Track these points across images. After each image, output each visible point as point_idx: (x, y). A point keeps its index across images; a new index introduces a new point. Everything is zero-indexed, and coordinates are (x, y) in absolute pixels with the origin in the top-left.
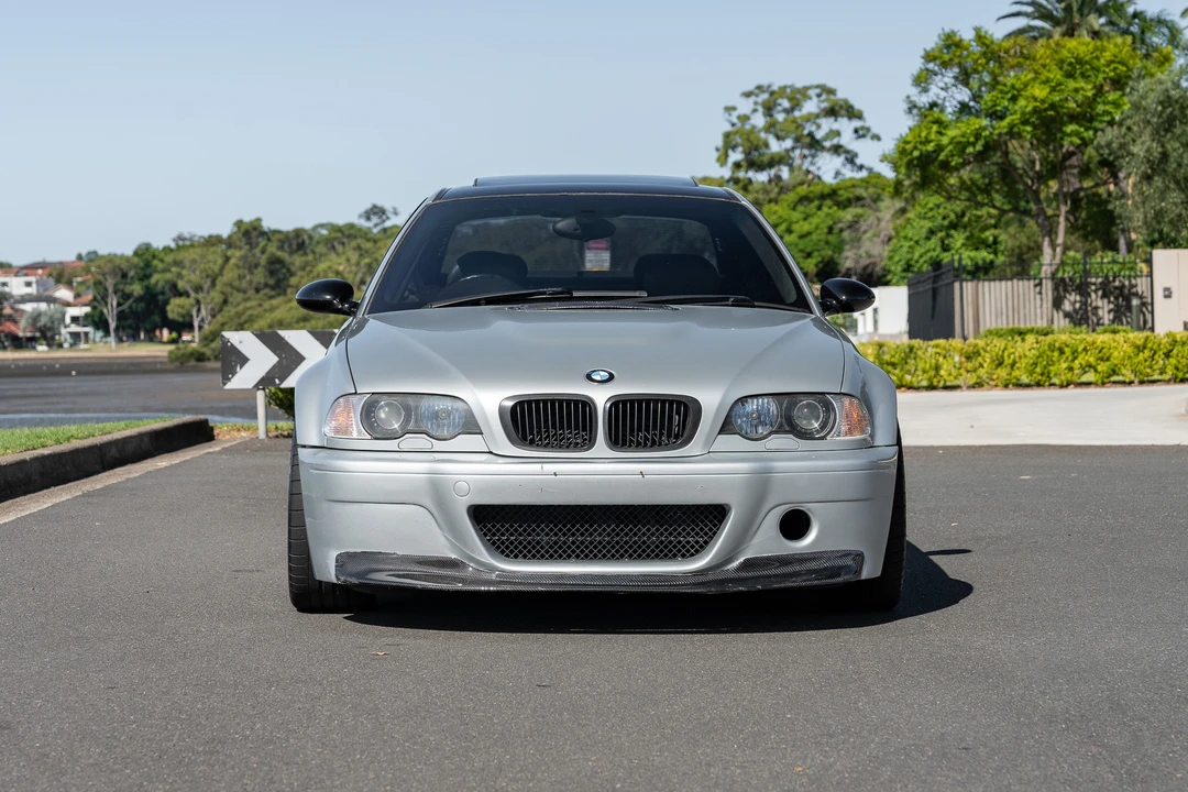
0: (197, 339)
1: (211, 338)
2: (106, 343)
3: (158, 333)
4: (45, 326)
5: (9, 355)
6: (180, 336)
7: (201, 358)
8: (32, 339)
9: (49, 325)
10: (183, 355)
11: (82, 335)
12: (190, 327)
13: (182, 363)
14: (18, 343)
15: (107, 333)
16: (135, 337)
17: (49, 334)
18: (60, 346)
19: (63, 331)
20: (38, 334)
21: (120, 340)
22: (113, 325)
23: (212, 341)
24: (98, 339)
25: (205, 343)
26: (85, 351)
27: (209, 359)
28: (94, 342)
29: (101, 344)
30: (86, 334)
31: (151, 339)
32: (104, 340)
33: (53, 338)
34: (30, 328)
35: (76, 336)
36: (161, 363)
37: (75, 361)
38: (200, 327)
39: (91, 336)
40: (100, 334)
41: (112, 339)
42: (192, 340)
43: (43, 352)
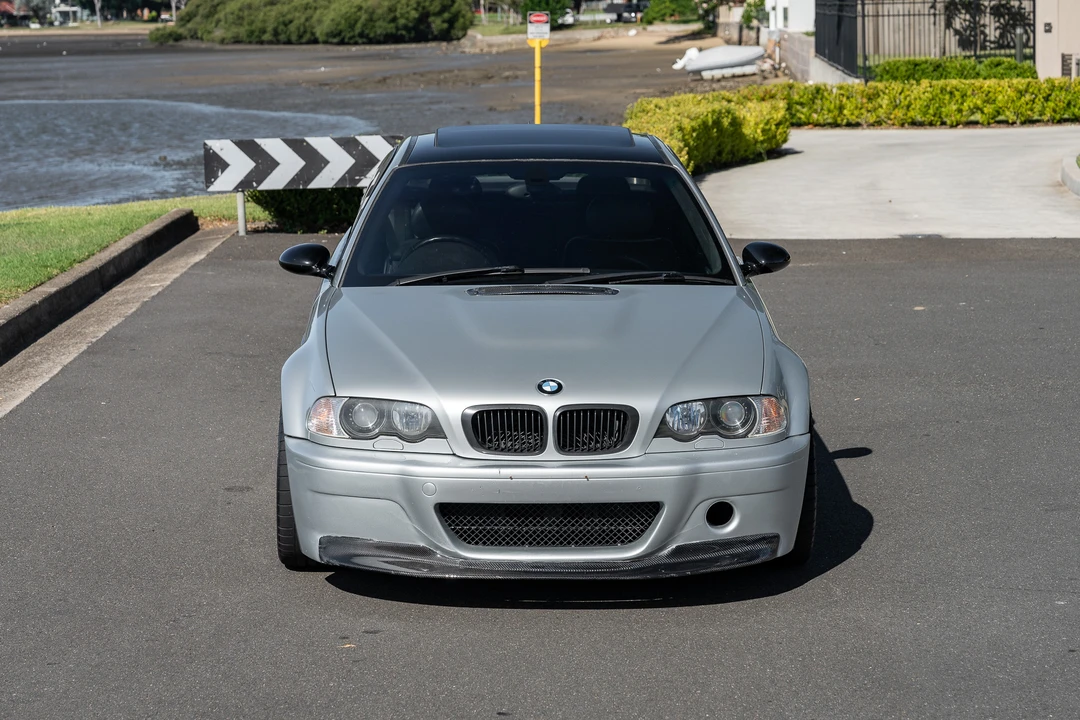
0: (174, 18)
1: (187, 18)
2: (93, 21)
3: (139, 12)
4: (37, 6)
5: (6, 32)
6: (159, 15)
7: (178, 38)
8: (25, 18)
9: (41, 5)
10: (162, 35)
11: (71, 14)
12: (168, 7)
13: (161, 44)
14: (14, 21)
15: (93, 12)
16: (118, 16)
17: (41, 13)
18: (51, 24)
19: (54, 10)
20: (31, 13)
21: (105, 19)
22: (98, 5)
23: (189, 21)
24: (85, 18)
25: (182, 23)
26: (73, 29)
27: (185, 38)
28: (82, 21)
29: (88, 23)
30: (75, 13)
31: (133, 18)
32: (91, 18)
33: (44, 17)
34: (24, 8)
35: (65, 15)
36: (142, 41)
37: (65, 38)
38: (178, 8)
39: (79, 15)
40: (86, 12)
41: (98, 18)
42: (170, 20)
43: (36, 29)
